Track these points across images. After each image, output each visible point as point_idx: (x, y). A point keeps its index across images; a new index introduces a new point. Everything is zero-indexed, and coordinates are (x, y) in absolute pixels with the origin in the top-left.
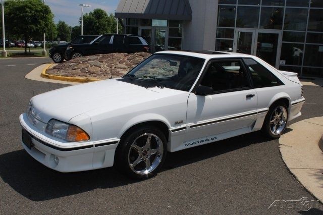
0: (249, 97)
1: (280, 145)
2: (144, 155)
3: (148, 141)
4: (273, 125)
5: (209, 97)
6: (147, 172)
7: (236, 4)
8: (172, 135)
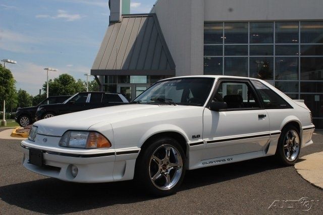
0: (261, 116)
1: (296, 169)
2: (164, 169)
3: (167, 154)
4: (286, 151)
5: (223, 114)
6: (169, 187)
7: (222, 55)
8: (190, 149)
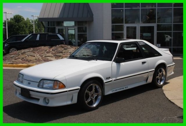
0: (143, 63)
1: (163, 90)
2: (92, 96)
3: (94, 89)
4: (158, 79)
5: (122, 64)
6: (95, 105)
8: (105, 85)
